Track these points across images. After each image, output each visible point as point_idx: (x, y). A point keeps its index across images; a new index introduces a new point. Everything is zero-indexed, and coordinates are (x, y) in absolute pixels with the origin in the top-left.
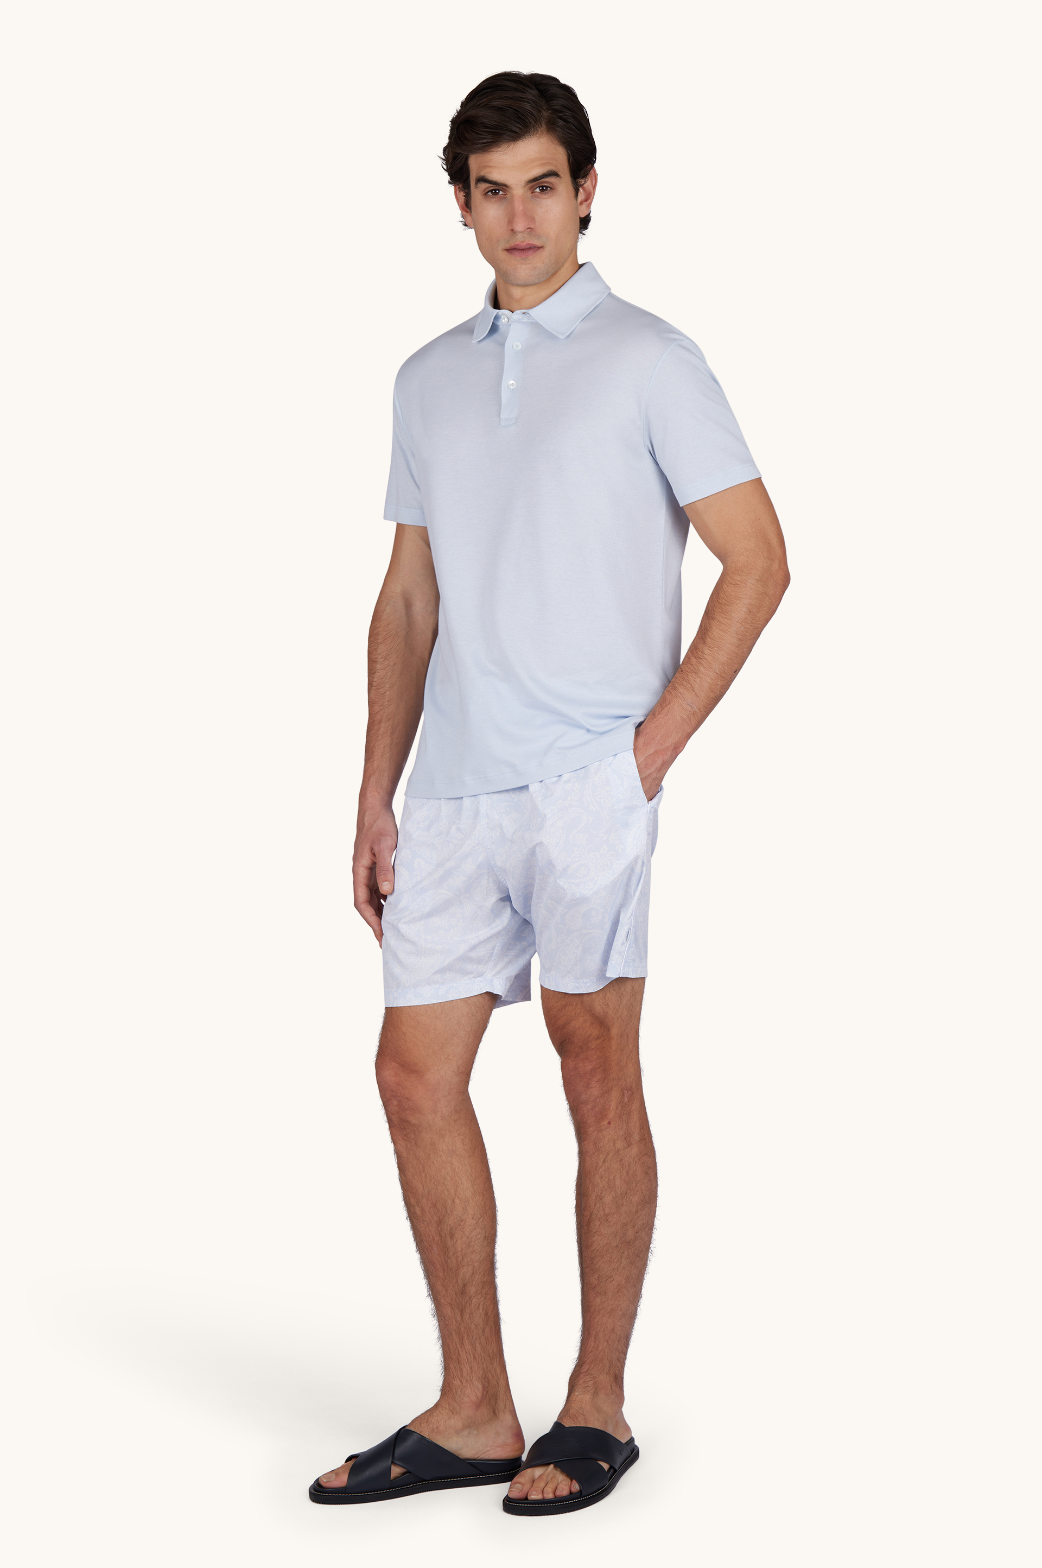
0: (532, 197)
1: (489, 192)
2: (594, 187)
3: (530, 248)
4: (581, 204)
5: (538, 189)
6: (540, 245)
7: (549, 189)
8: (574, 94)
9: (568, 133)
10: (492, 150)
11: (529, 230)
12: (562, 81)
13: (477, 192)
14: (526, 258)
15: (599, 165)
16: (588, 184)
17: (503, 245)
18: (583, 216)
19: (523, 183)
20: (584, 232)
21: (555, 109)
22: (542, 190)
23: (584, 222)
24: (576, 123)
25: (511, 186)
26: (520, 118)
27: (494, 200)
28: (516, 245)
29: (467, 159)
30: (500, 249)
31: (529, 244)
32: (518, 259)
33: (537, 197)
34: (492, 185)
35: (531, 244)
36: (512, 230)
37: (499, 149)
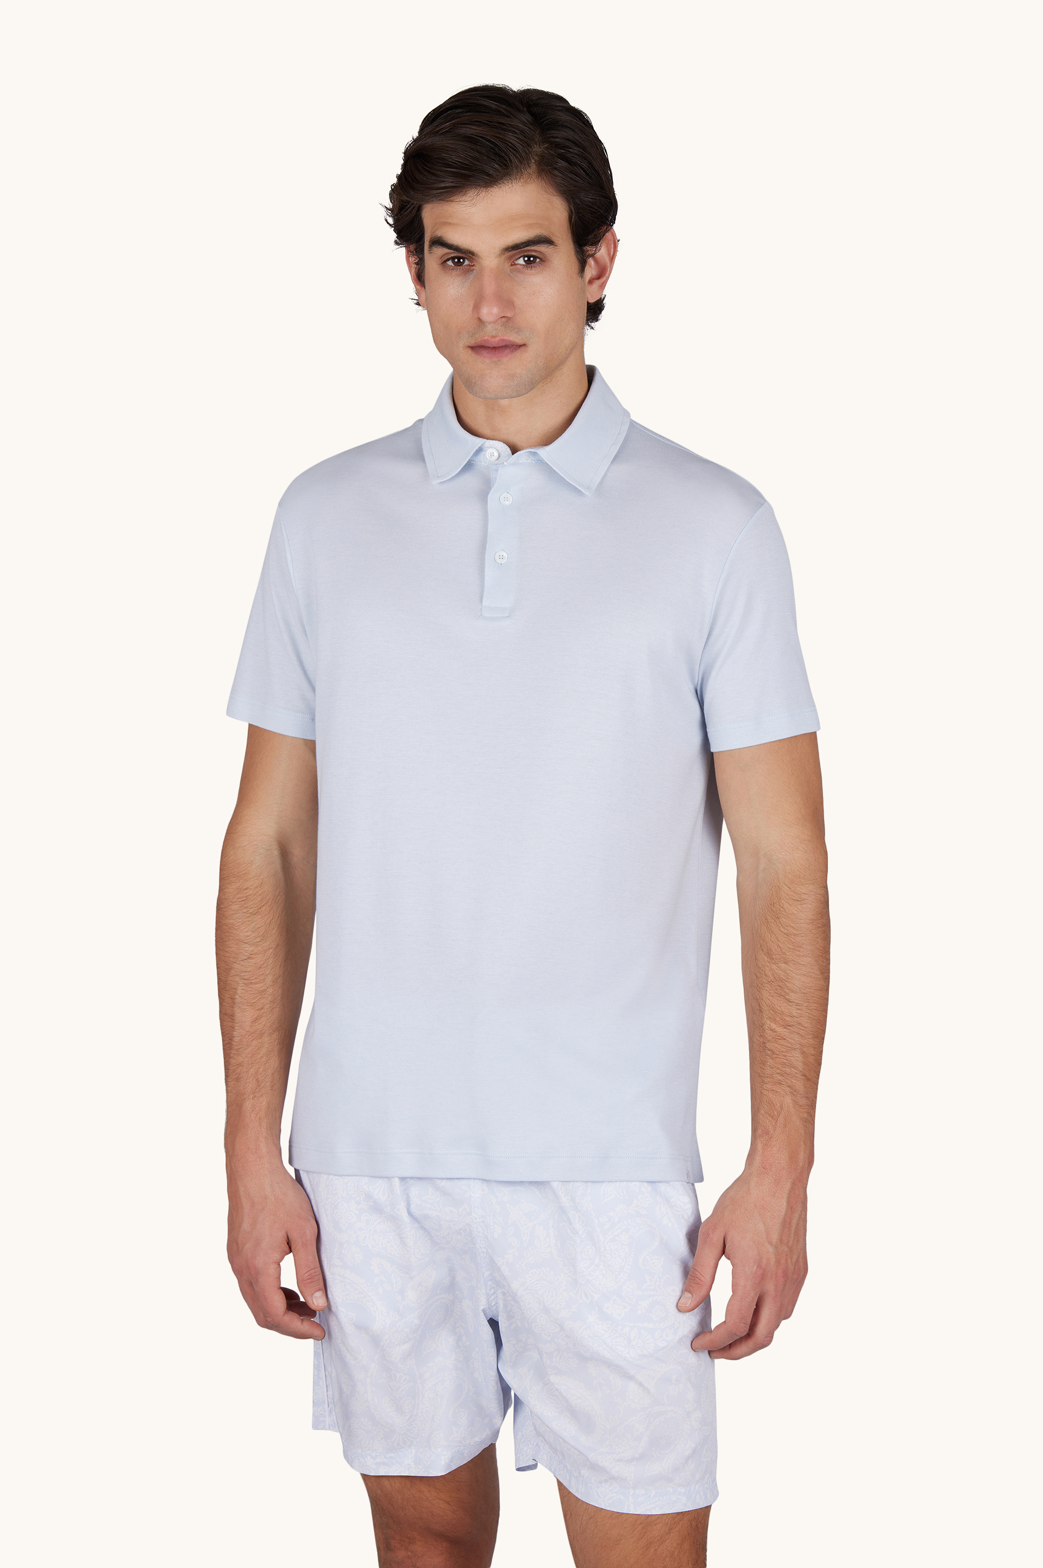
0: (511, 271)
1: (448, 260)
2: (612, 259)
3: (506, 347)
4: (591, 282)
5: (522, 259)
6: (521, 342)
7: (538, 260)
8: (588, 122)
9: (571, 178)
10: (452, 198)
11: (503, 319)
12: (573, 103)
13: (433, 257)
14: (499, 361)
15: (620, 227)
16: (602, 252)
17: (466, 340)
18: (592, 301)
19: (497, 251)
20: (593, 324)
21: (555, 142)
22: (528, 262)
23: (594, 310)
24: (584, 165)
25: (479, 254)
26: (496, 154)
27: (454, 273)
28: (485, 340)
29: (419, 209)
30: (461, 344)
31: (503, 340)
32: (487, 361)
33: (520, 272)
34: (452, 251)
35: (506, 340)
36: (479, 319)
37: (464, 198)
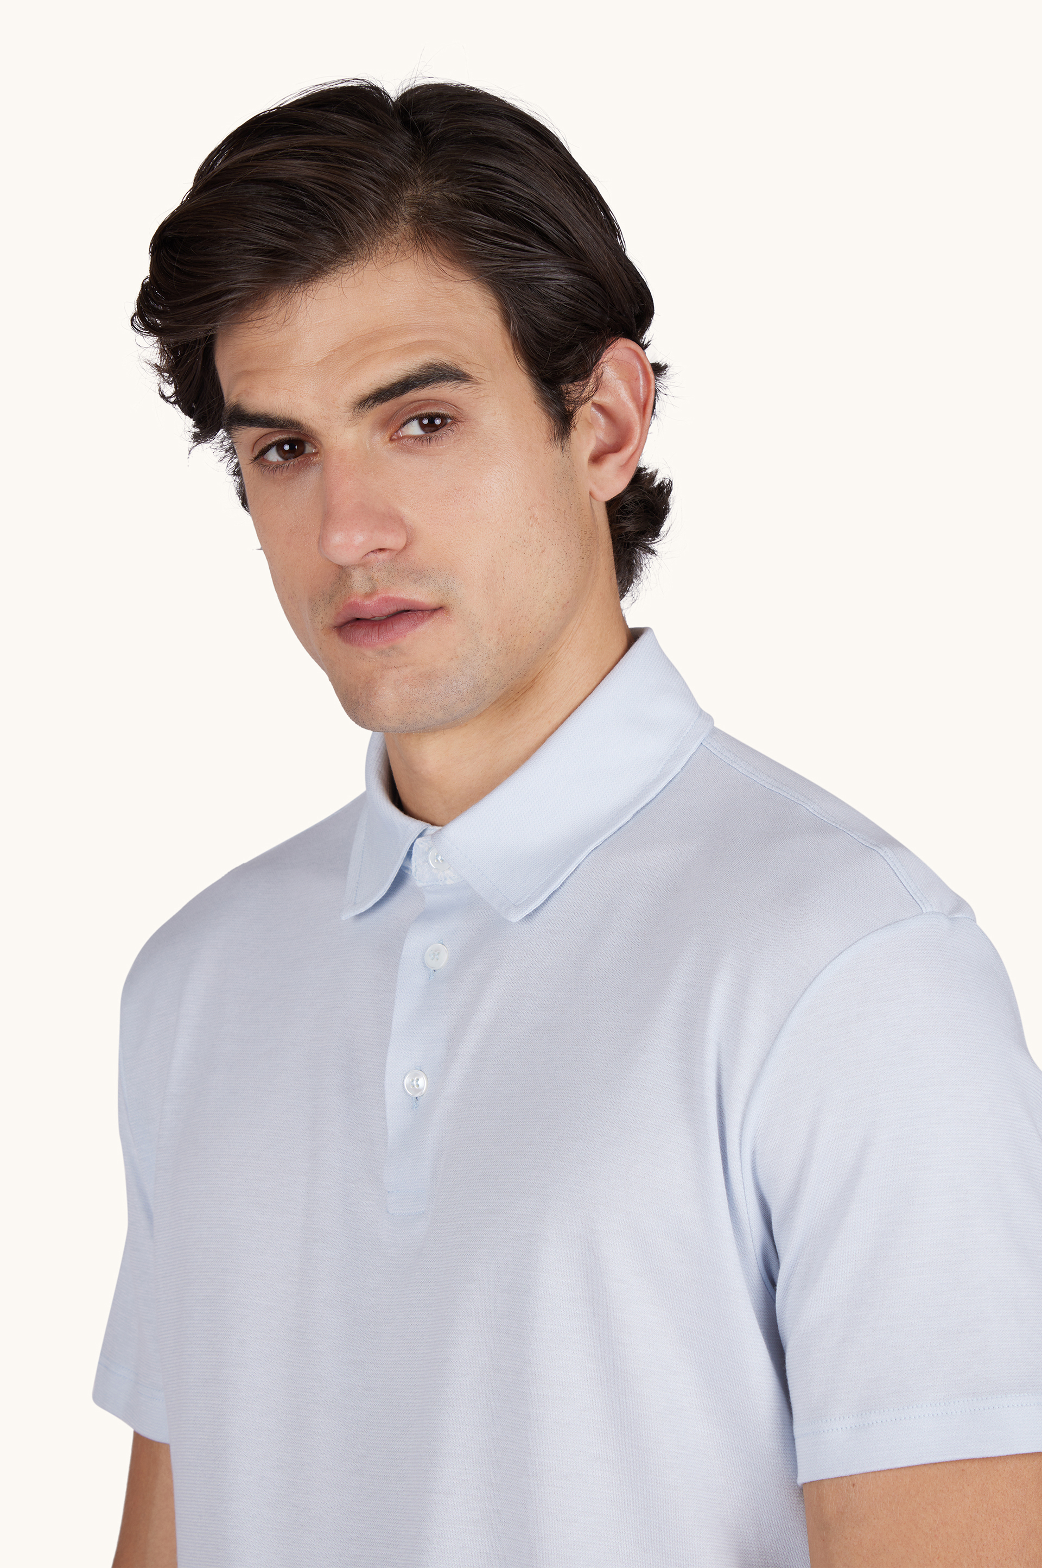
0: (393, 452)
1: (272, 450)
3: (398, 615)
4: (597, 459)
5: (408, 422)
6: (430, 603)
7: (449, 421)
11: (383, 555)
14: (394, 645)
17: (323, 612)
19: (347, 411)
22: (431, 429)
29: (208, 354)
30: (318, 623)
31: (387, 600)
32: (374, 652)
33: (409, 450)
34: (270, 430)
35: (393, 599)
36: (332, 562)
